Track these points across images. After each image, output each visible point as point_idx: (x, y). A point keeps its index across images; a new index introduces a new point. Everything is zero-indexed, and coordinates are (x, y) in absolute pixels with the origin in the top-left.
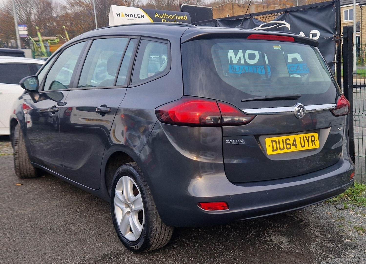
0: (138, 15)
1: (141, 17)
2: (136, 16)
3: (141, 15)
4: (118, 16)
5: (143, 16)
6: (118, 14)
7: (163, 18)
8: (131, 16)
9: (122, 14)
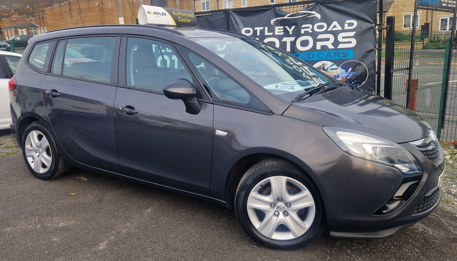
0: (162, 13)
1: (164, 14)
2: (161, 14)
3: (164, 13)
4: (149, 13)
5: (165, 14)
6: (149, 12)
7: (179, 16)
8: (158, 14)
9: (152, 12)
